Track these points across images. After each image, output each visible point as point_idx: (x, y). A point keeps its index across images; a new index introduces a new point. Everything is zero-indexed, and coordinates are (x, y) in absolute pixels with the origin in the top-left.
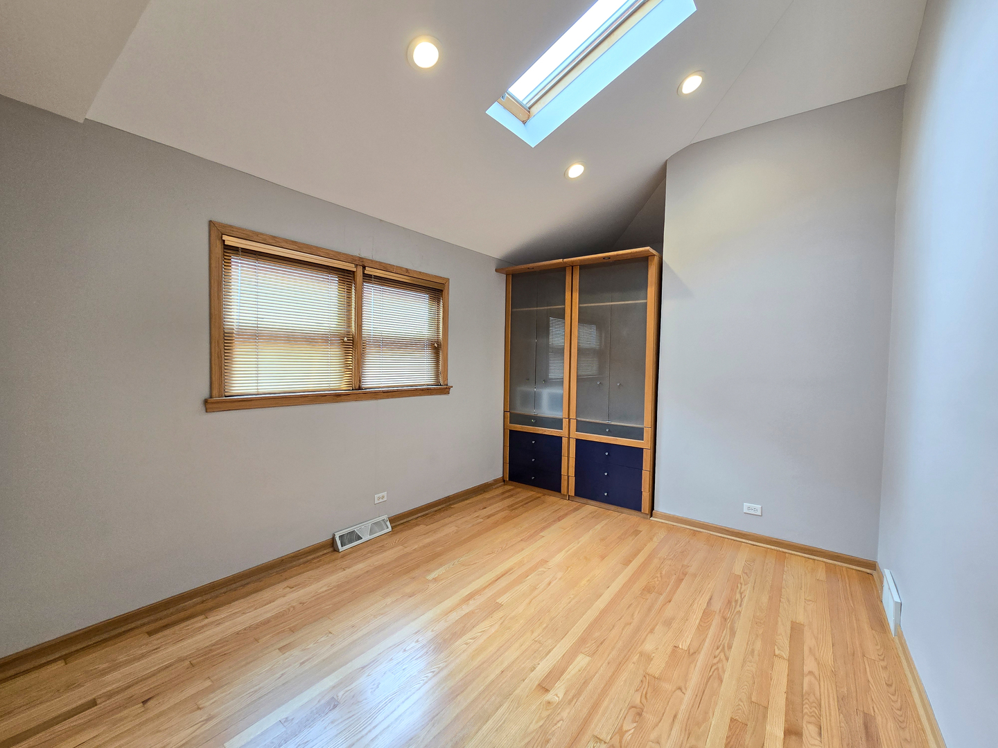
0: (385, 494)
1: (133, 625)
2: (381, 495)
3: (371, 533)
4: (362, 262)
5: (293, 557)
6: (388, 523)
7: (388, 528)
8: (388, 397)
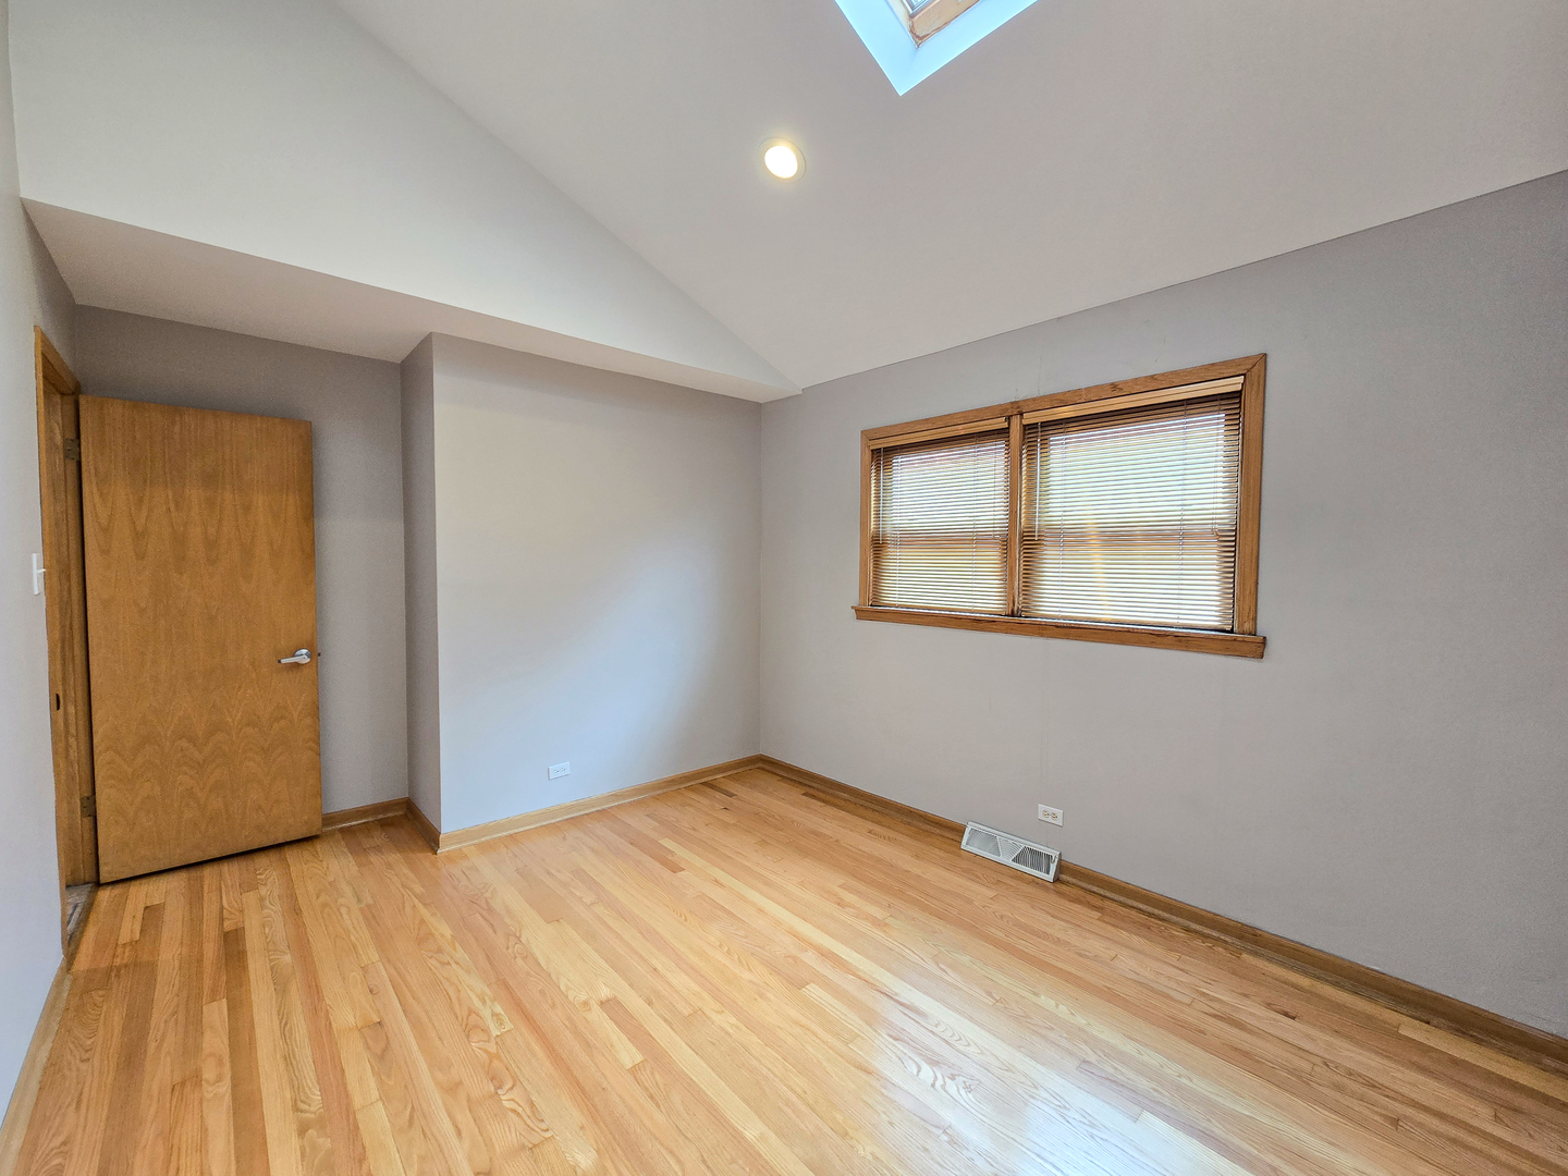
0: (1059, 812)
1: (814, 784)
2: (1051, 810)
3: (1016, 860)
4: (1018, 407)
5: (921, 816)
6: (1053, 867)
7: (1048, 873)
8: (1067, 637)
